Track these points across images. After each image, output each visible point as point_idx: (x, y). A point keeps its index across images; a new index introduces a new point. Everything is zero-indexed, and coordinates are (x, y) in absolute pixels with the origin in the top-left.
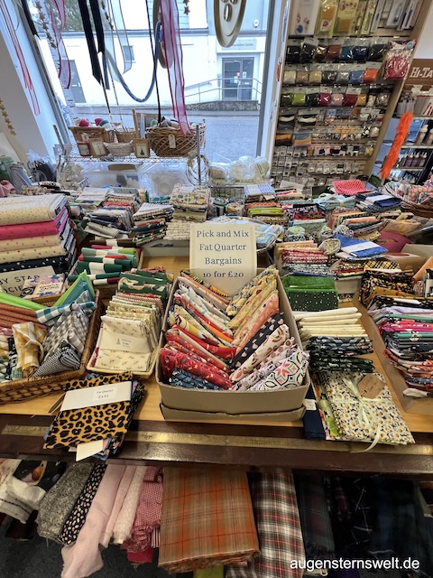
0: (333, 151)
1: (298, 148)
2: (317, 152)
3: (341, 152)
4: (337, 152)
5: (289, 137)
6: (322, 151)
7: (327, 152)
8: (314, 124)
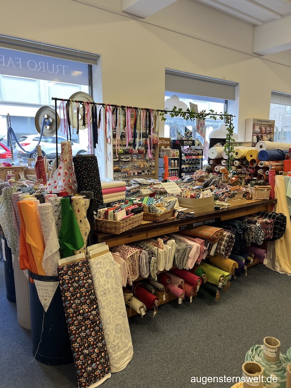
0: (138, 173)
1: (124, 173)
2: (132, 174)
3: (142, 173)
4: (141, 173)
5: (118, 168)
6: (134, 173)
7: (136, 174)
8: (129, 161)
